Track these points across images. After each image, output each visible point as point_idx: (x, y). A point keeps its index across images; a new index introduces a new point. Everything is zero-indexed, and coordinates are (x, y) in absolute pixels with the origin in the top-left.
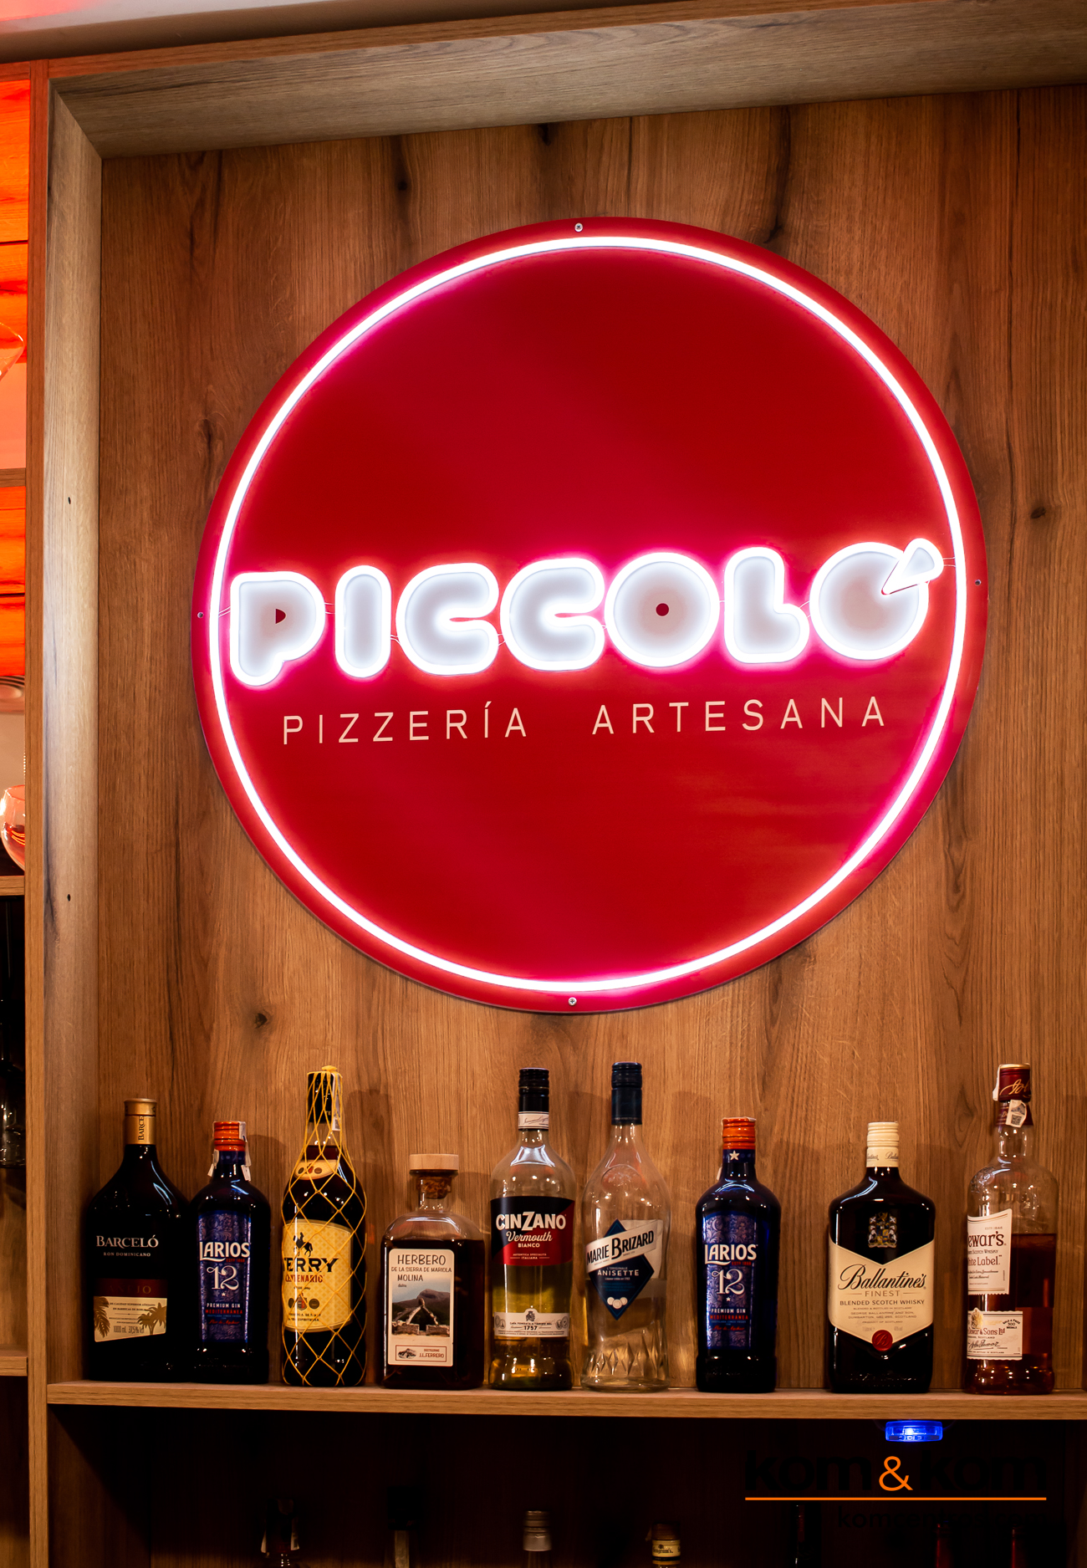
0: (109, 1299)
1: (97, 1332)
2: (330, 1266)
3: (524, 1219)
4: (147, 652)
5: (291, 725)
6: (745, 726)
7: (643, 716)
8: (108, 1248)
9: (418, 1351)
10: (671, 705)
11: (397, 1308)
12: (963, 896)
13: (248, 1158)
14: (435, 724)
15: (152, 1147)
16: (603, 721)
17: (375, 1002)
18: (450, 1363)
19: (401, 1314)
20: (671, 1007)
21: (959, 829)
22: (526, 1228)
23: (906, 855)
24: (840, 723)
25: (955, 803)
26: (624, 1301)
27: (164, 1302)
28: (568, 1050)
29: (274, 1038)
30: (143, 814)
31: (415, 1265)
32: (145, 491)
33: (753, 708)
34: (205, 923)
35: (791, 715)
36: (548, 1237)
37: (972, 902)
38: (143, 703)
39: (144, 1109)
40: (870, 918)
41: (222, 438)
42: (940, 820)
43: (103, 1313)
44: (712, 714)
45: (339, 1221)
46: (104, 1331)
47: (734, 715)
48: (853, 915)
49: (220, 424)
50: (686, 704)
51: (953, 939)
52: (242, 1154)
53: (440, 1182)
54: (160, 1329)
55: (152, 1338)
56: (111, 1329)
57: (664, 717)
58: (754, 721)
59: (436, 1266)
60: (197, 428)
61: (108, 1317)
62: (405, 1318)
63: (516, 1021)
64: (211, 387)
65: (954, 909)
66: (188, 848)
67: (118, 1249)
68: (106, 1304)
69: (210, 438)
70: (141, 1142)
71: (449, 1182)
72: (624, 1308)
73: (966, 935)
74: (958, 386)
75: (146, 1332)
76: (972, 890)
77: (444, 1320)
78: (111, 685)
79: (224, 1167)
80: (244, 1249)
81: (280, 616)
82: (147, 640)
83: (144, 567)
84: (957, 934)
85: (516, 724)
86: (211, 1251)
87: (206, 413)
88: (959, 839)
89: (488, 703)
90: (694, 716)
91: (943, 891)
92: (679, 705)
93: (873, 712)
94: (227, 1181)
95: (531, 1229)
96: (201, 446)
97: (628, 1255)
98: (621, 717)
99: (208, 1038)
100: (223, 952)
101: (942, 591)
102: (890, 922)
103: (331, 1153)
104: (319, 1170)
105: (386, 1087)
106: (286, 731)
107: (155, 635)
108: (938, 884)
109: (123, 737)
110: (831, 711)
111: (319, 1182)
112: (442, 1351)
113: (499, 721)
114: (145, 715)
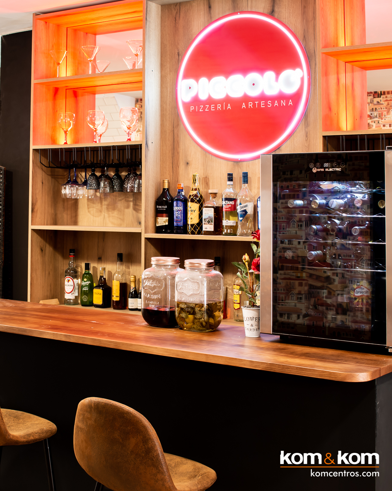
0: (159, 218)
1: (157, 224)
2: (194, 211)
3: (226, 202)
4: (169, 95)
5: (192, 108)
6: (268, 106)
7: (250, 105)
8: (159, 208)
9: (208, 228)
10: (255, 102)
11: (205, 219)
12: (308, 138)
13: (184, 190)
14: (216, 107)
15: (168, 189)
16: (244, 106)
17: (206, 160)
18: (213, 230)
19: (205, 221)
20: (257, 160)
21: (307, 125)
22: (226, 204)
23: (298, 130)
24: (285, 105)
25: (306, 120)
26: (242, 218)
27: (168, 218)
28: (239, 169)
29: (190, 167)
30: (168, 125)
31: (208, 211)
32: (168, 65)
33: (269, 102)
34: (178, 146)
35: (276, 104)
36: (230, 206)
37: (310, 139)
38: (168, 104)
39: (166, 181)
40: (291, 142)
41: (181, 55)
42: (303, 123)
43: (158, 220)
44: (262, 103)
45: (196, 202)
46: (158, 224)
47: (266, 104)
48: (288, 142)
49: (180, 53)
50: (258, 102)
51: (306, 146)
52: (182, 190)
53: (215, 195)
54: (167, 224)
55: (166, 225)
56: (159, 223)
57: (254, 105)
58: (270, 105)
59: (211, 211)
60: (177, 53)
61: (158, 221)
62: (206, 221)
63: (231, 163)
64: (179, 46)
65: (306, 140)
66: (175, 132)
67: (160, 208)
68: (158, 219)
69: (179, 55)
70: (165, 188)
71: (216, 195)
72: (242, 220)
73: (309, 145)
74: (305, 39)
75: (165, 224)
76: (309, 137)
77: (212, 222)
78: (163, 102)
79: (179, 192)
80: (181, 208)
81: (190, 88)
82: (169, 93)
83: (168, 79)
84: (307, 146)
85: (229, 107)
86: (175, 208)
87: (178, 51)
88: (307, 127)
89: (224, 103)
90: (259, 104)
91: (304, 137)
92: (257, 102)
93: (291, 103)
94: (180, 195)
95: (227, 204)
96: (177, 57)
97: (242, 209)
98: (247, 105)
99: (179, 167)
100: (181, 151)
101: (302, 79)
102: (295, 143)
103: (196, 189)
104: (193, 193)
105: (208, 176)
106: (191, 109)
107: (170, 92)
108: (303, 136)
109: (165, 111)
110: (283, 103)
111: (193, 195)
112: (212, 228)
113: (226, 106)
114: (168, 107)
